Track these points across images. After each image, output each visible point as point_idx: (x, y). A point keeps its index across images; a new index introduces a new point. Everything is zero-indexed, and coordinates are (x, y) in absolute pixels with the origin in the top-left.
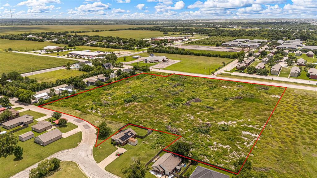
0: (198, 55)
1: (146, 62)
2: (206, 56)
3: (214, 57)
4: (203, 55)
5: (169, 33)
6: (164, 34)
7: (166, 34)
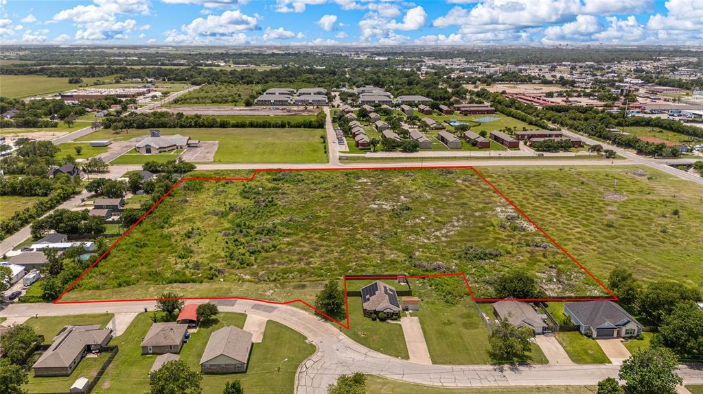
0: (243, 126)
1: (148, 151)
2: (260, 127)
3: (279, 127)
4: (252, 125)
5: (85, 80)
6: (71, 82)
7: (77, 82)
